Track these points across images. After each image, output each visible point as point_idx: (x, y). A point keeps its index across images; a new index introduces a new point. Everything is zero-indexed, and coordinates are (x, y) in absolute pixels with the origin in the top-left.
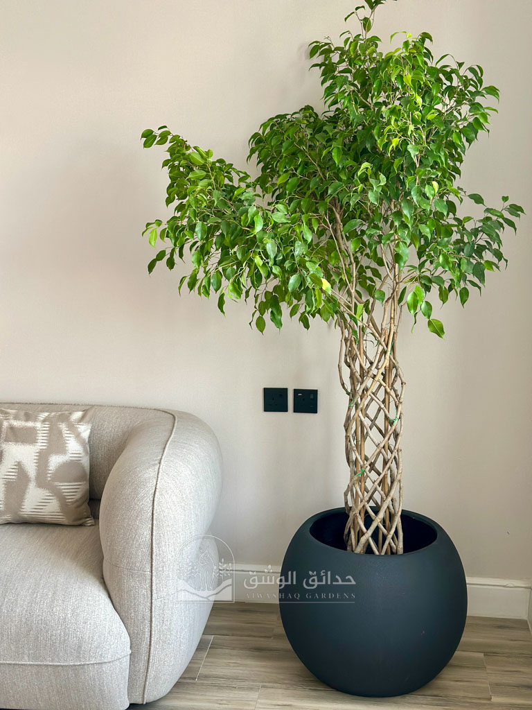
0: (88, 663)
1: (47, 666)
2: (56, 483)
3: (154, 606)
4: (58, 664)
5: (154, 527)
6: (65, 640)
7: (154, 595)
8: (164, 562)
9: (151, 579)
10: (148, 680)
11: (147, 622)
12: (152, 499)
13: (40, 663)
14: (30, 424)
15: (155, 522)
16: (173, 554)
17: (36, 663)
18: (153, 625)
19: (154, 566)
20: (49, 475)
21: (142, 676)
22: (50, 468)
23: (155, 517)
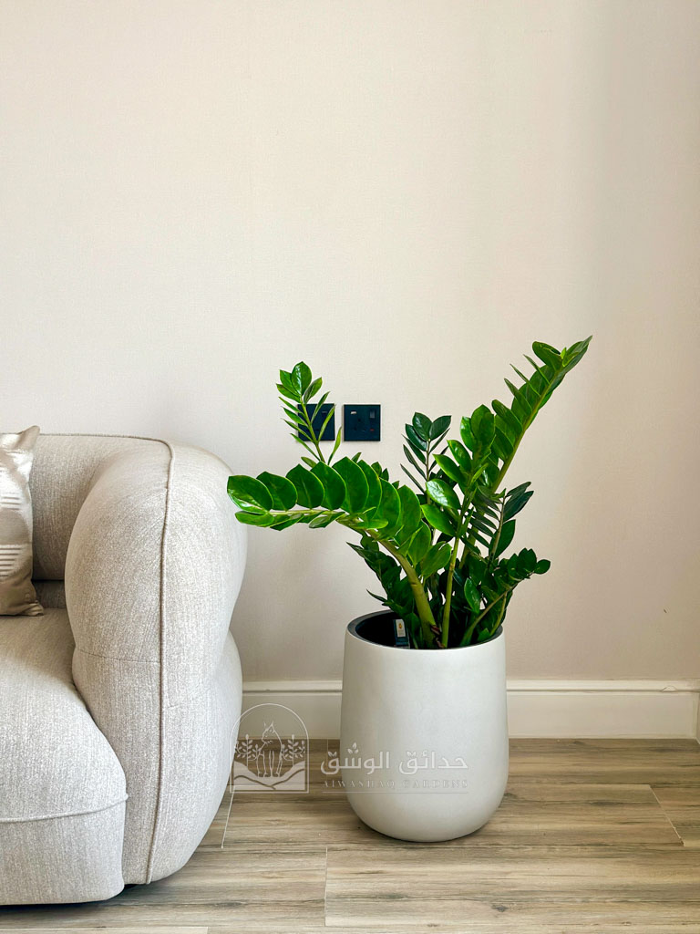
0: (59, 815)
3: (164, 718)
4: (8, 819)
5: (164, 587)
6: (20, 779)
7: (166, 700)
8: (180, 646)
9: (161, 674)
10: (156, 842)
11: (154, 746)
12: (159, 542)
15: (165, 579)
16: (195, 632)
18: (164, 749)
19: (164, 651)
21: (146, 836)
23: (165, 571)
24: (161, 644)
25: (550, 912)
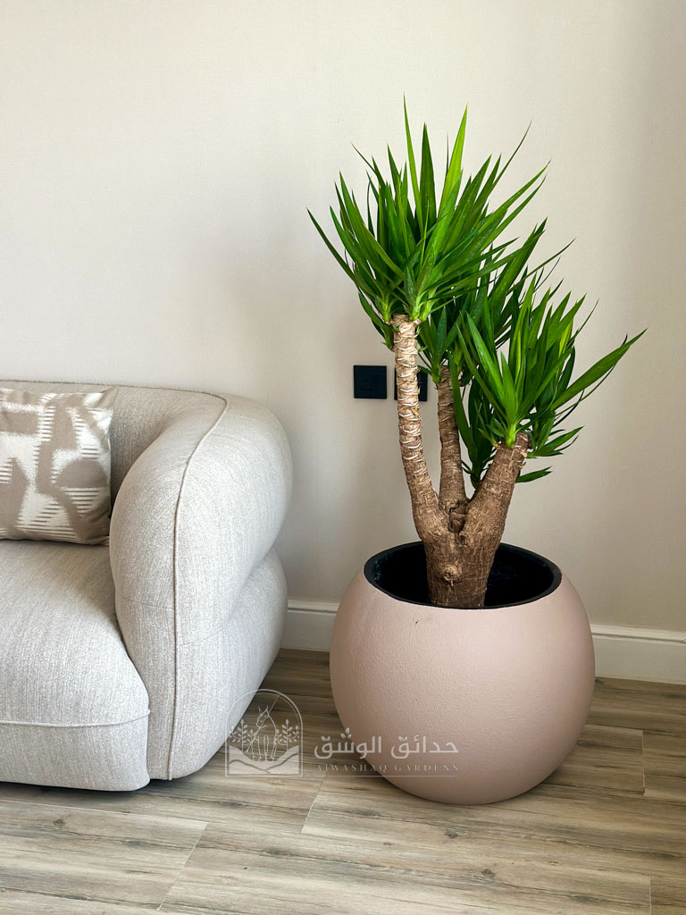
0: (89, 725)
1: (36, 727)
2: (63, 488)
3: (178, 653)
4: (50, 725)
5: (177, 549)
6: (58, 694)
7: (179, 640)
8: (192, 597)
9: (175, 618)
10: (173, 749)
11: (170, 674)
12: (174, 512)
13: (26, 723)
14: (29, 408)
15: (177, 542)
16: (205, 586)
17: (22, 723)
18: (178, 678)
19: (177, 601)
20: (54, 477)
21: (165, 744)
22: (56, 468)
23: (177, 536)
24: (175, 595)
25: (492, 844)
